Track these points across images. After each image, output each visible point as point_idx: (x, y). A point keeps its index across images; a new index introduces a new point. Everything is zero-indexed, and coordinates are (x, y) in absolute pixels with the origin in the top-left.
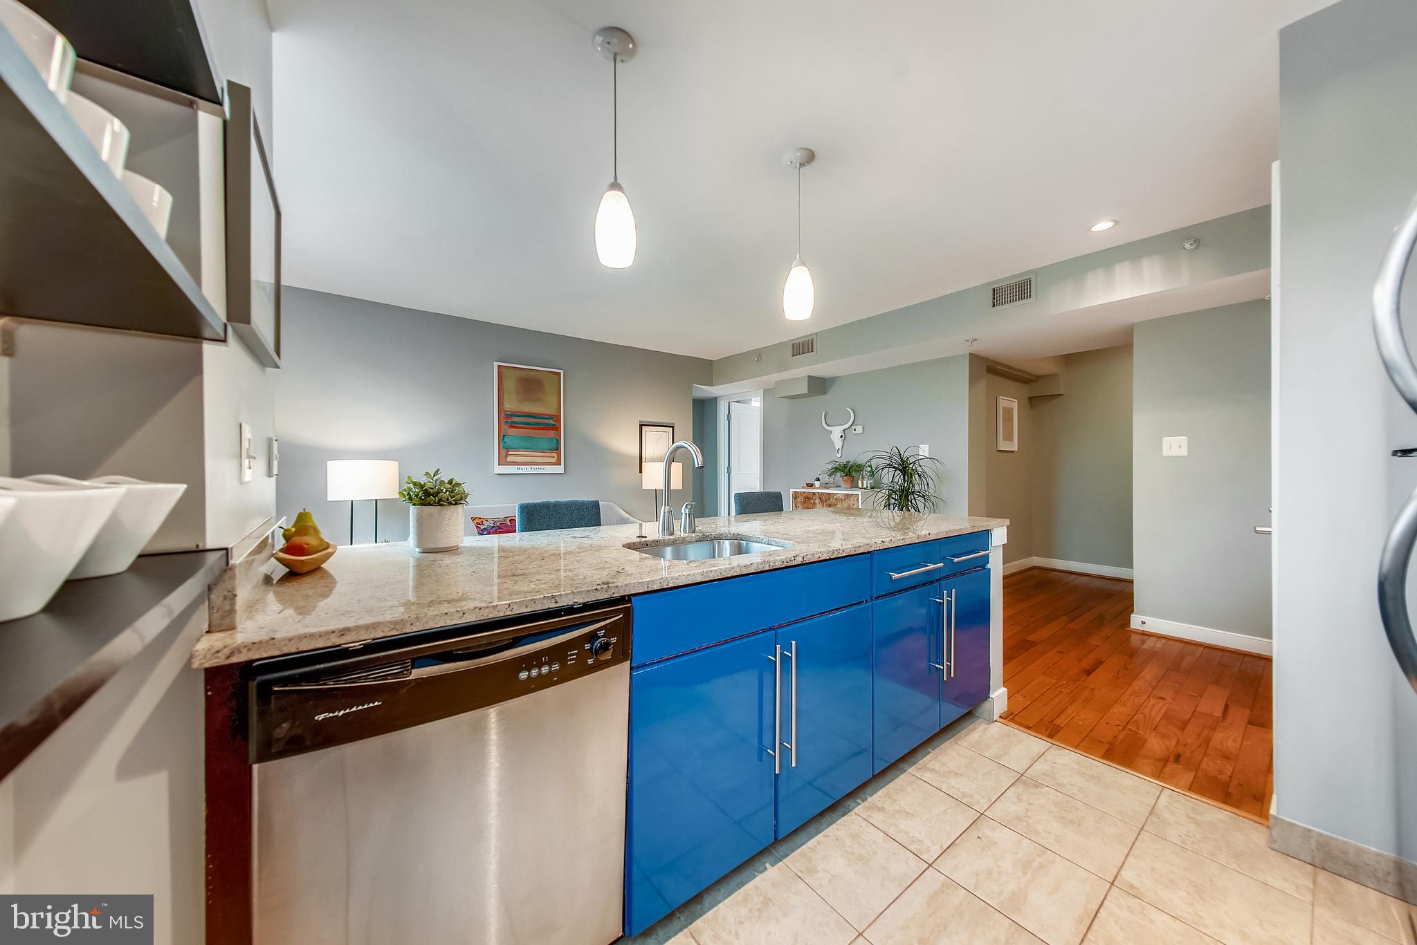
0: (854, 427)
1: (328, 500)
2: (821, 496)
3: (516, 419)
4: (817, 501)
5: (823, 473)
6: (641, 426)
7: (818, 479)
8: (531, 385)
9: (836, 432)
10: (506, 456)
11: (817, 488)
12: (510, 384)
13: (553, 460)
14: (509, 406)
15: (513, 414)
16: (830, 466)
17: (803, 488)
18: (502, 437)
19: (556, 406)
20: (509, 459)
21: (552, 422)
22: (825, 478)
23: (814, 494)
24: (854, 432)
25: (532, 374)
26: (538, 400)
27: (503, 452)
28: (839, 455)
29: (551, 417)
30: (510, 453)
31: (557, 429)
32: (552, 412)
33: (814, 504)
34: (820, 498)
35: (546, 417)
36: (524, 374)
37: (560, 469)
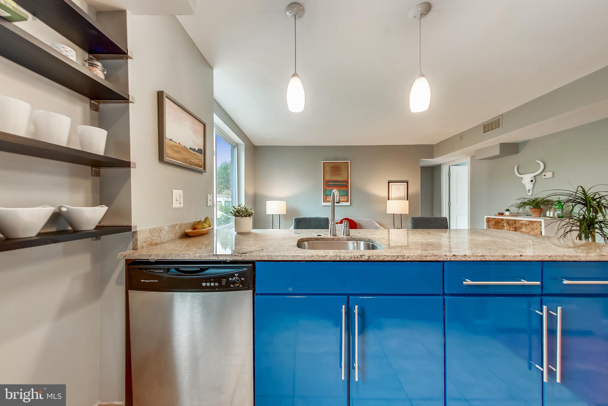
0: (543, 174)
1: (267, 214)
2: (508, 222)
3: (330, 183)
4: (505, 224)
5: (512, 206)
6: (389, 183)
7: (508, 210)
8: (336, 168)
9: (527, 179)
10: (326, 199)
11: (507, 216)
12: (328, 169)
13: (345, 200)
14: (327, 178)
15: (329, 181)
16: (519, 202)
17: (495, 215)
18: (325, 191)
19: (346, 176)
20: (327, 200)
21: (345, 184)
22: (514, 210)
23: (503, 220)
24: (545, 177)
25: (336, 164)
26: (339, 175)
27: (325, 197)
28: (530, 194)
29: (344, 181)
30: (328, 197)
31: (347, 186)
32: (345, 179)
33: (503, 226)
34: (507, 223)
35: (343, 181)
36: (333, 164)
37: (348, 204)
